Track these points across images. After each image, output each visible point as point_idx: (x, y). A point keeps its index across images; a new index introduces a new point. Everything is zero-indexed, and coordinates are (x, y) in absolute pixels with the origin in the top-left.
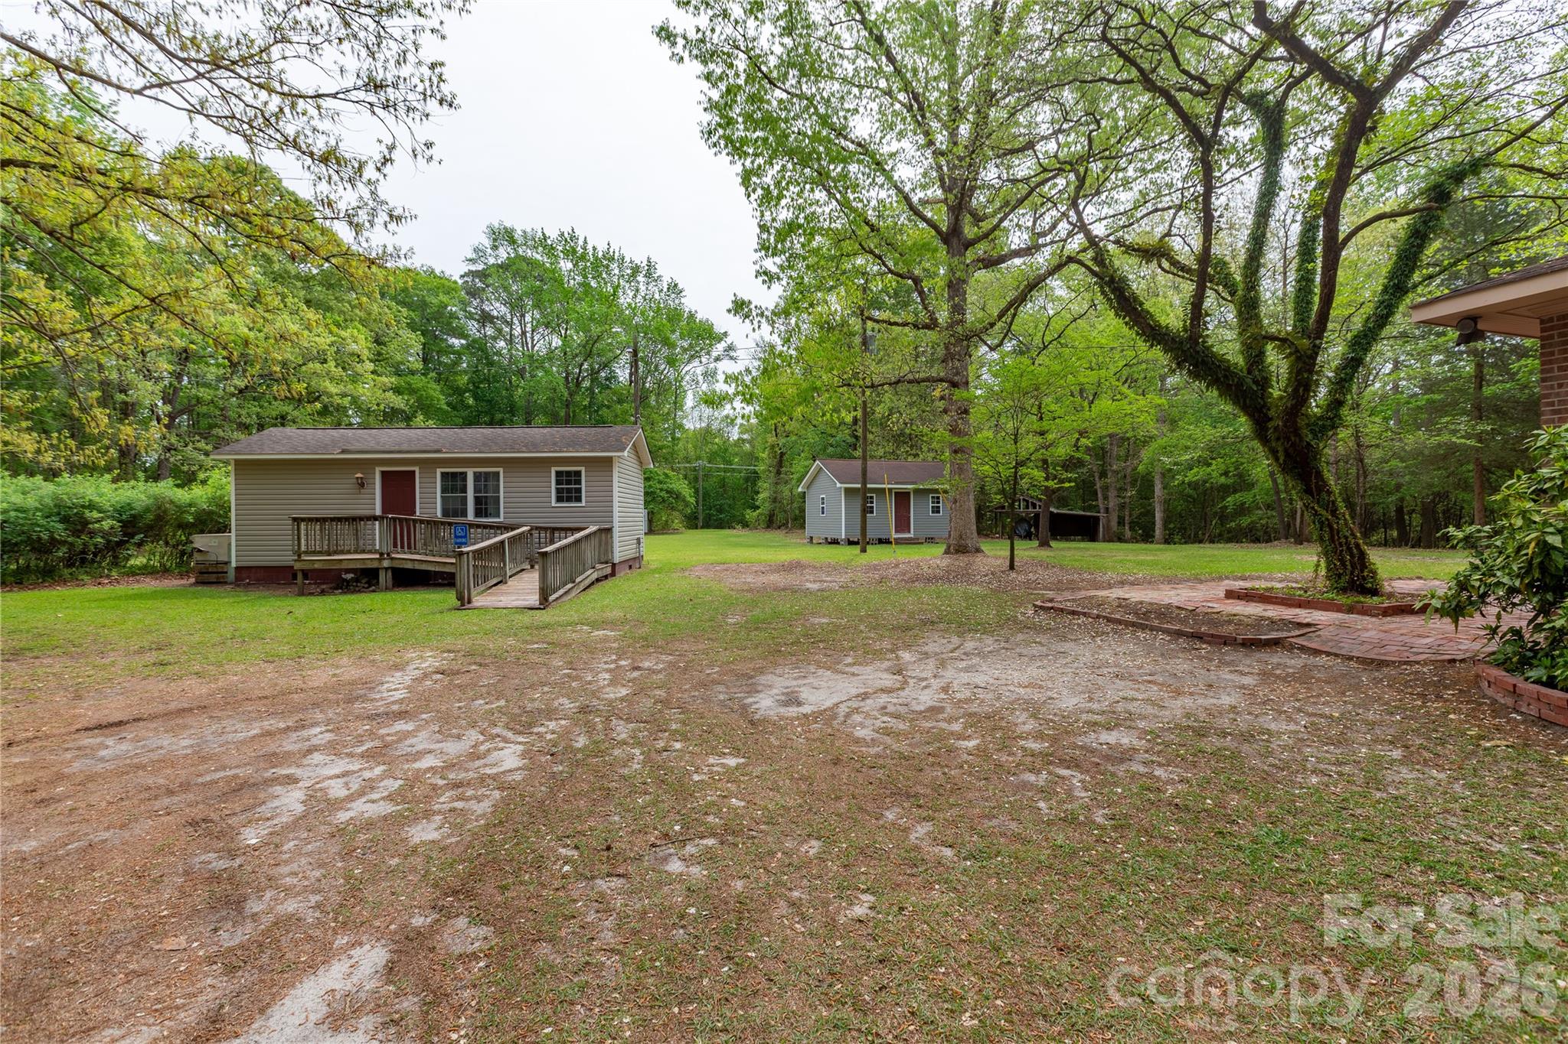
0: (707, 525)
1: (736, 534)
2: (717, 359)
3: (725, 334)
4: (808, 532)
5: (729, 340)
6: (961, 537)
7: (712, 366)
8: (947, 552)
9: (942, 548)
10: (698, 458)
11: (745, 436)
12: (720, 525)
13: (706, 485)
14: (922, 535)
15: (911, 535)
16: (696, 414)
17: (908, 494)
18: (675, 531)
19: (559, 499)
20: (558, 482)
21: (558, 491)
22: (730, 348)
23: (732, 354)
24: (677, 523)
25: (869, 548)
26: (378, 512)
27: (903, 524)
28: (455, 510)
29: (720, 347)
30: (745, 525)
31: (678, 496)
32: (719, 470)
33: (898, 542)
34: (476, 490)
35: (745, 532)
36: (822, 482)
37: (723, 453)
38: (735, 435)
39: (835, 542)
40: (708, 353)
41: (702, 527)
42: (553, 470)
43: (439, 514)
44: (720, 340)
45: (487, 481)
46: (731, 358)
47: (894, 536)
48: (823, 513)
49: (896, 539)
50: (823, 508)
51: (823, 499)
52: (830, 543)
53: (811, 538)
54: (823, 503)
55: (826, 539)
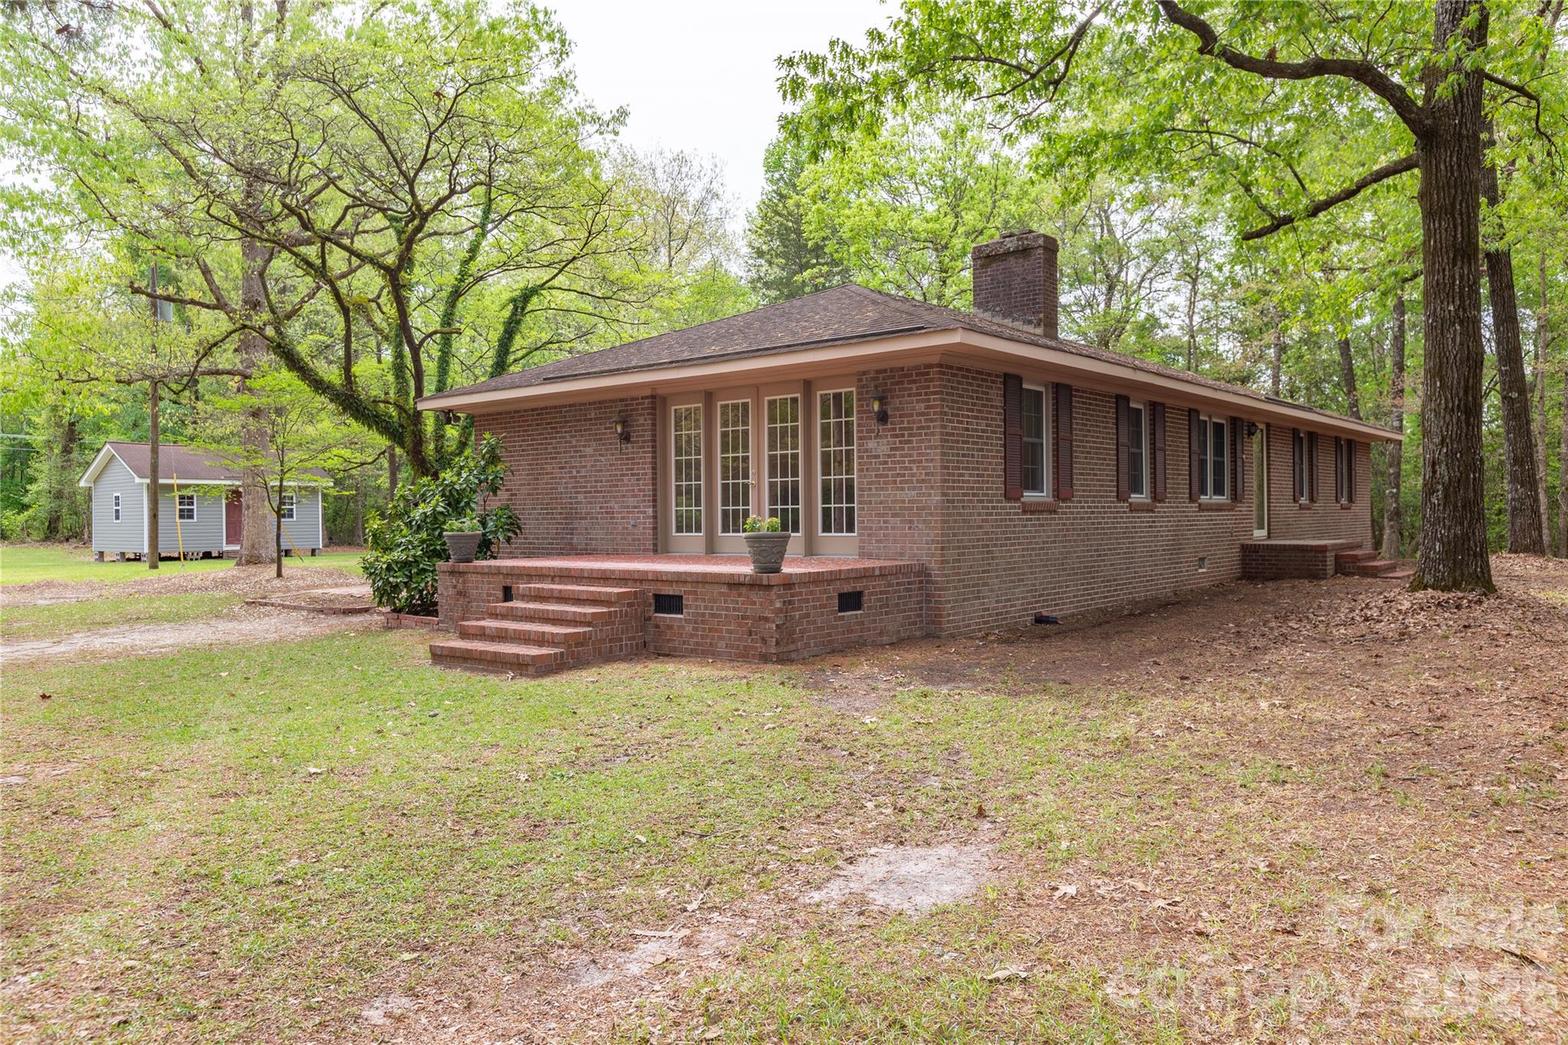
4: (96, 545)
25: (161, 564)
27: (237, 532)
33: (230, 556)
36: (115, 474)
39: (137, 559)
47: (226, 548)
48: (117, 518)
49: (228, 552)
50: (117, 511)
51: (117, 498)
52: (129, 560)
53: (101, 554)
54: (117, 504)
55: (123, 554)
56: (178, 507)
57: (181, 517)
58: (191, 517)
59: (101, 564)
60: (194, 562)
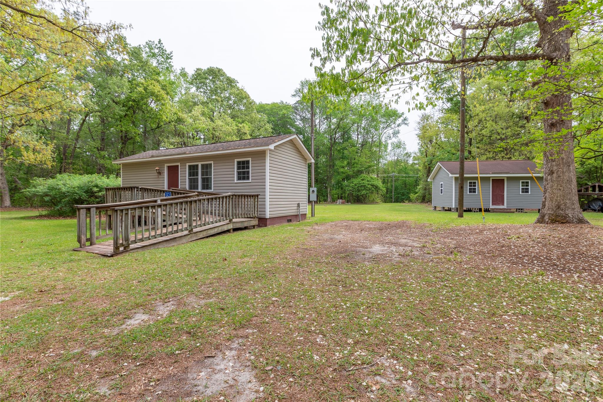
0: (397, 201)
1: (406, 205)
2: (399, 125)
3: (403, 113)
4: (434, 204)
5: (404, 116)
6: (558, 207)
7: (397, 129)
8: (541, 221)
9: (535, 217)
10: (394, 172)
11: (416, 162)
12: (402, 201)
13: (396, 183)
14: (514, 207)
15: (505, 207)
16: (392, 153)
17: (504, 180)
18: (377, 203)
19: (239, 178)
20: (239, 168)
21: (239, 173)
22: (405, 119)
23: (406, 122)
24: (378, 200)
25: (465, 214)
26: (166, 188)
27: (498, 198)
28: (193, 185)
29: (400, 121)
30: (410, 201)
31: (377, 187)
32: (403, 177)
33: (494, 211)
34: (202, 175)
35: (410, 204)
36: (441, 175)
37: (405, 170)
38: (411, 161)
39: (450, 210)
40: (394, 123)
41: (394, 202)
42: (236, 160)
43: (187, 188)
44: (400, 117)
45: (207, 168)
46: (406, 124)
47: (491, 207)
48: (442, 193)
49: (493, 209)
50: (442, 190)
51: (442, 184)
52: (446, 210)
53: (435, 207)
54: (442, 187)
55: (444, 208)
56: (468, 187)
57: (470, 192)
58: (475, 192)
59: (435, 212)
60: (476, 213)
